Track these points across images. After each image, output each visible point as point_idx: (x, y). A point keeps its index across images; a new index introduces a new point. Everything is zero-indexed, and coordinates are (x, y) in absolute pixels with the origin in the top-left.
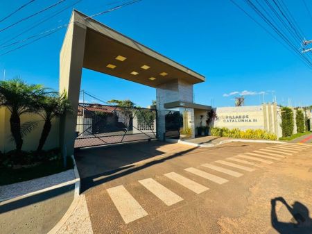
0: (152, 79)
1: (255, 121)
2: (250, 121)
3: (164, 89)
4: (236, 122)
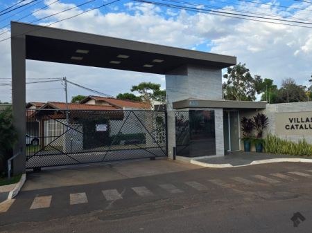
4: (306, 128)
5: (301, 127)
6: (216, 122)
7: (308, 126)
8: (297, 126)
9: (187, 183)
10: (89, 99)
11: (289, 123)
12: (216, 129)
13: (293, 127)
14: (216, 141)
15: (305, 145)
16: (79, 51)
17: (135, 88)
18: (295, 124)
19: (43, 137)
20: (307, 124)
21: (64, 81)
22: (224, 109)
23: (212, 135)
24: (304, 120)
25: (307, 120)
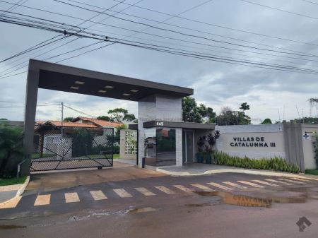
1: (273, 145)
4: (247, 146)
5: (243, 145)
6: (177, 139)
7: (248, 144)
8: (240, 143)
9: (157, 187)
10: (78, 119)
11: (233, 141)
12: (177, 144)
13: (236, 145)
14: (177, 154)
15: (247, 159)
16: (77, 82)
17: (110, 112)
18: (239, 142)
19: (42, 147)
20: (248, 142)
21: (61, 106)
22: (183, 129)
23: (173, 149)
24: (246, 139)
25: (248, 139)
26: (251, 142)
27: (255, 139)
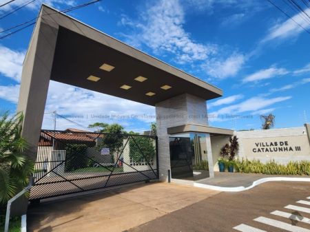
0: (150, 94)
1: (298, 149)
2: (291, 149)
3: (166, 107)
4: (271, 151)
5: (267, 150)
7: (272, 149)
8: (263, 149)
11: (255, 147)
13: (259, 150)
15: (273, 164)
18: (261, 147)
20: (272, 147)
24: (269, 144)
25: (272, 144)
26: (275, 147)
27: (278, 144)
